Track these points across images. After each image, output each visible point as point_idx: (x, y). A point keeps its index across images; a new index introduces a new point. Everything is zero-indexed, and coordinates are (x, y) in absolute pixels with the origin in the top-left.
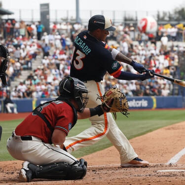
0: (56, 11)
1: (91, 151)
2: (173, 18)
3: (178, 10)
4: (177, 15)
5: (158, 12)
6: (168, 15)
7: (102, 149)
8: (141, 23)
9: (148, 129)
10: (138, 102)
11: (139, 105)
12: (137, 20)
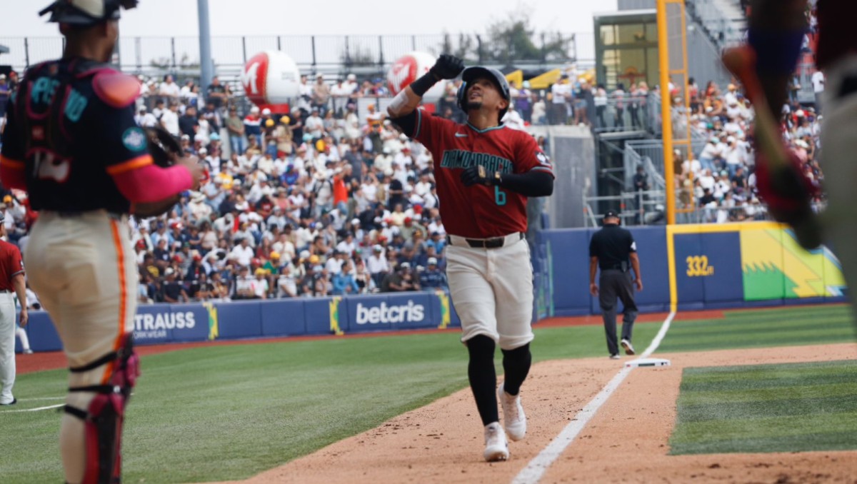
0: (138, 40)
1: (276, 458)
2: (491, 54)
3: (502, 30)
4: (503, 46)
5: (447, 37)
6: (475, 44)
7: (309, 452)
8: (396, 72)
9: (436, 388)
10: (394, 309)
11: (400, 318)
12: (381, 63)
